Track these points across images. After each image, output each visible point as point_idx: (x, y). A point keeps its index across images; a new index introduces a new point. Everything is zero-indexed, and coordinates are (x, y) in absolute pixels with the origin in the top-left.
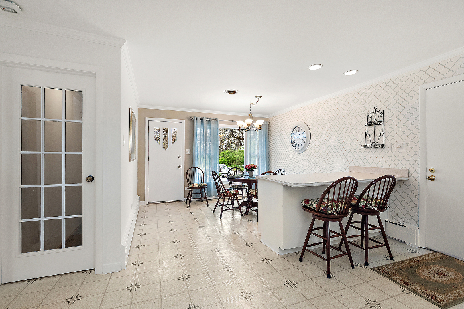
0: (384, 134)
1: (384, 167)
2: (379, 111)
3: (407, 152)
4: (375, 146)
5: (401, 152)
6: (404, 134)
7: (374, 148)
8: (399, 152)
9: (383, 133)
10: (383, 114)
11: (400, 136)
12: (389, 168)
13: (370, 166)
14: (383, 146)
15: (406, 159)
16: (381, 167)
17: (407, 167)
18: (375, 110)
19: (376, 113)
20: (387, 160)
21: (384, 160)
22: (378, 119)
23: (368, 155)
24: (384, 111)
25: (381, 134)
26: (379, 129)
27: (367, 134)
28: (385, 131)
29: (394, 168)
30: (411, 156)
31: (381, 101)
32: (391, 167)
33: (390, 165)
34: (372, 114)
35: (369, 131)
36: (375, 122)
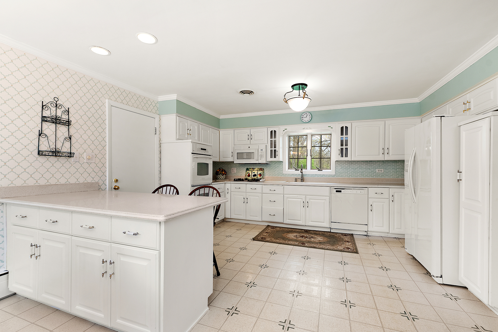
0: (70, 139)
1: (70, 182)
2: (61, 105)
3: (96, 164)
4: (56, 153)
5: (89, 163)
6: (93, 143)
7: (56, 156)
8: (88, 164)
9: (69, 138)
10: (68, 113)
11: (88, 145)
12: (76, 183)
13: (48, 184)
14: (70, 155)
15: (95, 172)
16: (65, 182)
17: (97, 179)
18: (55, 102)
19: (58, 106)
20: (74, 173)
21: (70, 173)
22: (60, 116)
23: (43, 166)
24: (69, 108)
25: (65, 139)
26: (62, 129)
27: (41, 133)
28: (71, 135)
29: (83, 183)
30: (100, 168)
31: (64, 92)
32: (78, 181)
33: (78, 179)
34: (50, 106)
35: (45, 130)
36: (56, 119)
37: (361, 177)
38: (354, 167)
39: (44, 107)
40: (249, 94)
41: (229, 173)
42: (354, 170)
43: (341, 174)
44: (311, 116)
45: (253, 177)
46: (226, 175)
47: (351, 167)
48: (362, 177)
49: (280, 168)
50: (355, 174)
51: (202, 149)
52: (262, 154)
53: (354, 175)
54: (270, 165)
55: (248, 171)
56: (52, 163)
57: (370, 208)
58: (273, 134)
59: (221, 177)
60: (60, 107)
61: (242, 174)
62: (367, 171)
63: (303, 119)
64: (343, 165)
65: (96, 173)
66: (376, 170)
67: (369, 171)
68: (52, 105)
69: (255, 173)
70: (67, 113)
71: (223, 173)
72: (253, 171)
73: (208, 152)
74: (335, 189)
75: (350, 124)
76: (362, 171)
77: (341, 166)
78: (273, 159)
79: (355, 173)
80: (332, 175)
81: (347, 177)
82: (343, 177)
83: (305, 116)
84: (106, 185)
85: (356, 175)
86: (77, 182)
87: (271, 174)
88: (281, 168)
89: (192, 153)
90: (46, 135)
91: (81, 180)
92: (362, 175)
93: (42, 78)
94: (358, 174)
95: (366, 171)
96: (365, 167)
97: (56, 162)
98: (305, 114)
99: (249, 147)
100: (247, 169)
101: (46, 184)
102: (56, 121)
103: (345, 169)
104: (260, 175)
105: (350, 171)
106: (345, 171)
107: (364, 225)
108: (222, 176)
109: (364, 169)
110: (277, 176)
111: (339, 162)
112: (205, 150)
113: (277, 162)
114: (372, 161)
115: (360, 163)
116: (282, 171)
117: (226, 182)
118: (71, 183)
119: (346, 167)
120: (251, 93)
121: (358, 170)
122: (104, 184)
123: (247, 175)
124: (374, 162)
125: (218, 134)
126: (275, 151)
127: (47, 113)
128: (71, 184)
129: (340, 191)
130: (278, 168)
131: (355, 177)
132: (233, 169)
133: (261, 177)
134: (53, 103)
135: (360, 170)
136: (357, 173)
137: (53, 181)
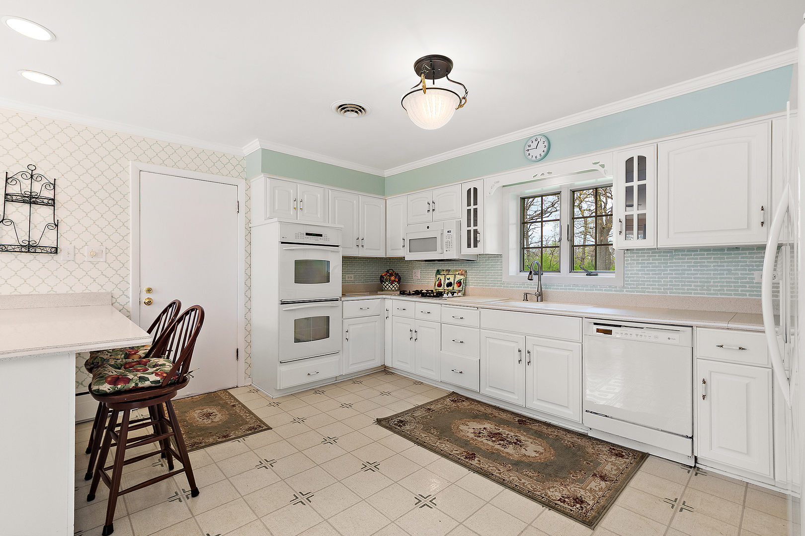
0: (57, 226)
1: (56, 292)
2: (41, 176)
3: (108, 263)
4: (30, 248)
5: (95, 263)
6: (103, 232)
7: (29, 252)
8: (93, 264)
9: (55, 224)
10: (54, 186)
11: (93, 235)
12: (69, 292)
13: (16, 293)
14: (56, 251)
15: (106, 275)
16: (48, 292)
17: (109, 288)
18: (30, 172)
19: (34, 178)
20: (65, 278)
21: (57, 278)
22: (39, 192)
23: (7, 267)
24: (55, 179)
25: (48, 225)
26: (43, 214)
27: (3, 220)
28: (58, 220)
29: (82, 293)
30: (115, 270)
31: (47, 156)
32: (73, 291)
33: (72, 286)
34: (20, 178)
35: (10, 214)
36: (31, 197)
37: (700, 294)
38: (678, 266)
39: (9, 181)
40: (356, 112)
41: (410, 278)
42: (678, 274)
43: (641, 285)
44: (546, 144)
45: (446, 288)
46: (399, 283)
47: (670, 266)
48: (704, 294)
49: (497, 270)
50: (682, 285)
51: (307, 234)
52: (450, 240)
53: (679, 289)
54: (478, 263)
55: (438, 276)
56: (24, 263)
57: (700, 389)
58: (473, 195)
59: (387, 287)
60: (39, 179)
61: (429, 282)
62: (721, 278)
63: (529, 154)
64: (646, 260)
65: (108, 277)
66: (753, 274)
67: (729, 278)
68: (24, 176)
69: (450, 281)
70: (52, 187)
71: (393, 278)
72: (448, 277)
73: (326, 240)
74: (595, 324)
75: (653, 149)
76: (704, 278)
77: (640, 263)
78: (473, 251)
79: (681, 282)
80: (616, 287)
81: (659, 292)
82: (648, 292)
83: (534, 145)
84: (129, 298)
85: (686, 288)
86: (71, 292)
87: (480, 283)
88: (500, 270)
89: (282, 243)
90: (12, 221)
91: (78, 289)
92: (704, 290)
93: (7, 138)
94: (691, 286)
95: (717, 278)
96: (714, 266)
97: (30, 261)
98: (534, 140)
99: (428, 227)
100: (438, 272)
101: (12, 294)
102: (31, 200)
103: (652, 270)
104: (459, 283)
105: (667, 278)
106: (651, 278)
107: (683, 436)
108: (389, 285)
109: (710, 270)
110: (492, 286)
111: (634, 253)
112: (321, 235)
113: (490, 257)
114: (737, 248)
115: (699, 255)
116: (501, 275)
117: (384, 296)
118: (58, 293)
119: (657, 267)
120: (360, 110)
121: (691, 274)
122: (125, 295)
123: (437, 283)
124: (747, 252)
125: (383, 207)
126: (476, 232)
127: (13, 189)
128: (58, 295)
129: (609, 332)
130: (493, 270)
131: (682, 293)
132: (416, 271)
133: (460, 288)
134: (26, 173)
135: (699, 276)
136: (688, 282)
137: (25, 290)
